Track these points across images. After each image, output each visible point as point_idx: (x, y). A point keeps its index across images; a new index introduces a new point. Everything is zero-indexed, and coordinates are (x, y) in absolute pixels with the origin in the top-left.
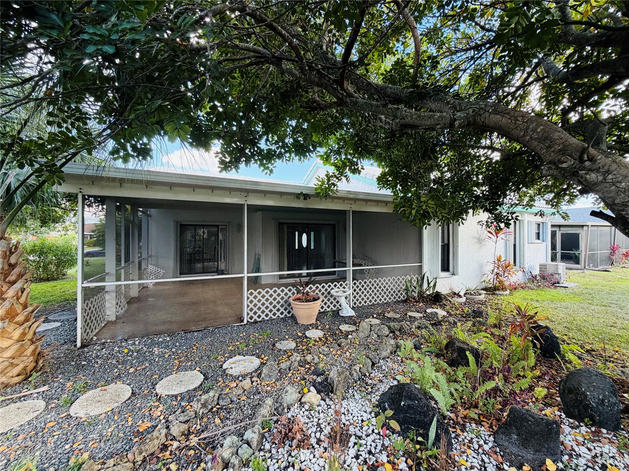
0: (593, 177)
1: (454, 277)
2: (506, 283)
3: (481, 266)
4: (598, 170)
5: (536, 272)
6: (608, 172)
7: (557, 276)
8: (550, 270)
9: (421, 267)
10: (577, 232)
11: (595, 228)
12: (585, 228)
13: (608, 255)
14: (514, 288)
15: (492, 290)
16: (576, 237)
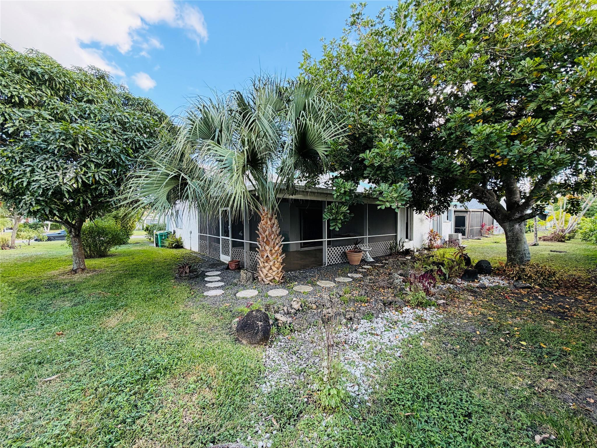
0: (485, 200)
1: (411, 242)
2: (435, 245)
3: (422, 236)
4: (487, 198)
5: (447, 239)
6: (489, 199)
7: (457, 241)
8: (454, 238)
9: (396, 236)
10: (464, 215)
11: (473, 213)
12: (469, 213)
13: (479, 229)
14: (438, 248)
15: (429, 249)
16: (464, 218)
